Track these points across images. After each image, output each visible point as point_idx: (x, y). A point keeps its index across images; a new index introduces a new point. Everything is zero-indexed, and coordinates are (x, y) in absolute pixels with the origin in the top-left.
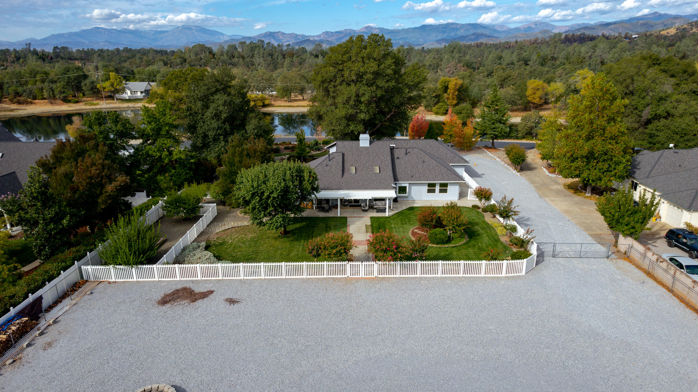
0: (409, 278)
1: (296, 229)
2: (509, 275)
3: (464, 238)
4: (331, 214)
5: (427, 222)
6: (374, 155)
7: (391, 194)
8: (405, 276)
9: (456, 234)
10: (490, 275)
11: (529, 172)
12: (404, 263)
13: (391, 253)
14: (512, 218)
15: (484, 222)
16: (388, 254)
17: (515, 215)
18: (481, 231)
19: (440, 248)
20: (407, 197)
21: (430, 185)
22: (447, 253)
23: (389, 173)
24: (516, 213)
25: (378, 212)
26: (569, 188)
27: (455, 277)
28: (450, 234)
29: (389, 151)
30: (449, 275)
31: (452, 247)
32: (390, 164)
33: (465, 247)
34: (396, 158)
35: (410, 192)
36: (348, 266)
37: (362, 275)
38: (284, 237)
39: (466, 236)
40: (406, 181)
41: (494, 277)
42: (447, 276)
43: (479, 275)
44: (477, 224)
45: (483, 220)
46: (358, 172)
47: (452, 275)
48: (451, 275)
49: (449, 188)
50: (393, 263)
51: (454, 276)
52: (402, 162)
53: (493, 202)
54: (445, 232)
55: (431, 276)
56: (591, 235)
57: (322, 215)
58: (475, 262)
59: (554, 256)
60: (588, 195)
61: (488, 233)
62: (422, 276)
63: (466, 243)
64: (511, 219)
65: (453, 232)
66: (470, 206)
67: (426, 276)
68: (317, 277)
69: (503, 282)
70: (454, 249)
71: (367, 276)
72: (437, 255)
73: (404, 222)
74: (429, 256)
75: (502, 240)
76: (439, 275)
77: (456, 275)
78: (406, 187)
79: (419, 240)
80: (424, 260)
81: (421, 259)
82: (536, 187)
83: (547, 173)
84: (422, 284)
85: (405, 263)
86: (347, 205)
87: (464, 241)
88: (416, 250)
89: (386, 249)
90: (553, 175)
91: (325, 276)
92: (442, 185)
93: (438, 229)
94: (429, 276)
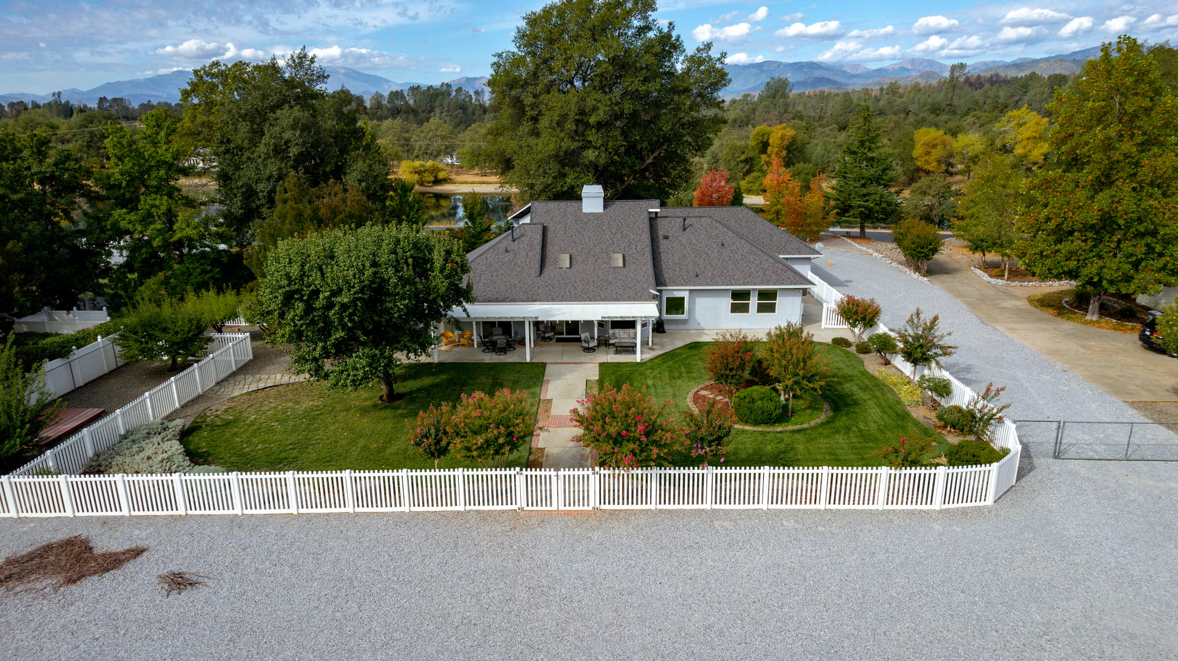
0: (683, 511)
1: (419, 390)
2: (951, 506)
3: (821, 410)
4: (510, 358)
5: (731, 370)
6: (614, 230)
7: (648, 310)
8: (672, 507)
9: (801, 402)
10: (899, 507)
11: (945, 277)
12: (668, 471)
13: (631, 446)
14: (937, 363)
15: (865, 373)
16: (625, 450)
17: (945, 354)
18: (861, 395)
19: (762, 433)
20: (684, 322)
21: (736, 295)
22: (782, 446)
23: (644, 268)
24: (946, 351)
25: (617, 352)
26: (1042, 306)
27: (805, 511)
28: (787, 400)
29: (647, 221)
30: (789, 506)
31: (793, 432)
32: (648, 249)
33: (826, 432)
34: (661, 237)
35: (691, 310)
36: (521, 481)
37: (557, 504)
38: (386, 407)
39: (826, 406)
40: (682, 285)
41: (912, 512)
42: (784, 507)
43: (871, 507)
44: (849, 378)
45: (862, 369)
46: (575, 266)
47: (798, 506)
48: (794, 506)
49: (780, 301)
50: (639, 471)
51: (803, 507)
52: (674, 245)
53: (882, 328)
54: (774, 394)
55: (742, 507)
56: (1133, 404)
57: (490, 358)
58: (855, 471)
59: (1057, 455)
60: (1092, 316)
61: (877, 398)
62: (718, 506)
63: (828, 422)
64: (933, 365)
65: (795, 397)
66: (829, 340)
67: (728, 507)
68: (440, 509)
69: (937, 527)
70: (797, 436)
71: (572, 508)
72: (755, 452)
73: (676, 374)
74: (735, 454)
75: (914, 415)
76: (764, 506)
77: (808, 506)
78: (683, 298)
79: (709, 412)
80: (721, 465)
81: (716, 464)
82: (969, 304)
83: (986, 277)
84: (717, 532)
85: (672, 472)
86: (550, 339)
87: (821, 417)
88: (702, 439)
89: (619, 434)
90: (1000, 282)
91: (461, 508)
92: (762, 295)
93: (755, 388)
94: (737, 507)
